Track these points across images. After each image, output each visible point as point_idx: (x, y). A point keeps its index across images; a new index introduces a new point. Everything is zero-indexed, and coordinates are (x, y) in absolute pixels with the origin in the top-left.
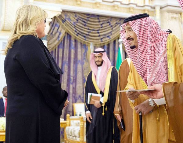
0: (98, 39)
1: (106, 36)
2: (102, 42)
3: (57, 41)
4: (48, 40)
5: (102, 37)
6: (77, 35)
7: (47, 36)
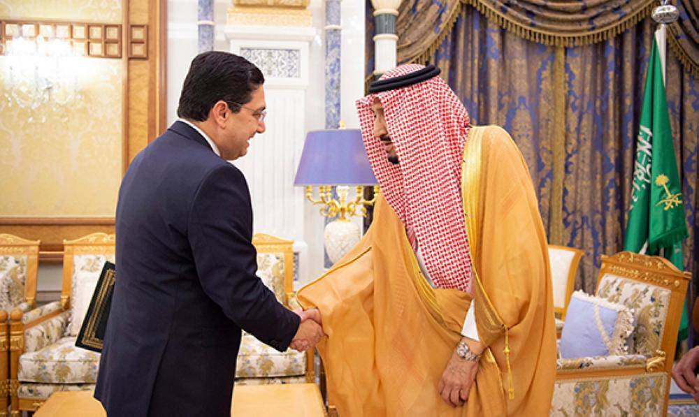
0: (579, 21)
1: (609, 9)
2: (593, 29)
3: (433, 36)
4: (401, 32)
5: (594, 13)
6: (504, 11)
7: (397, 17)
